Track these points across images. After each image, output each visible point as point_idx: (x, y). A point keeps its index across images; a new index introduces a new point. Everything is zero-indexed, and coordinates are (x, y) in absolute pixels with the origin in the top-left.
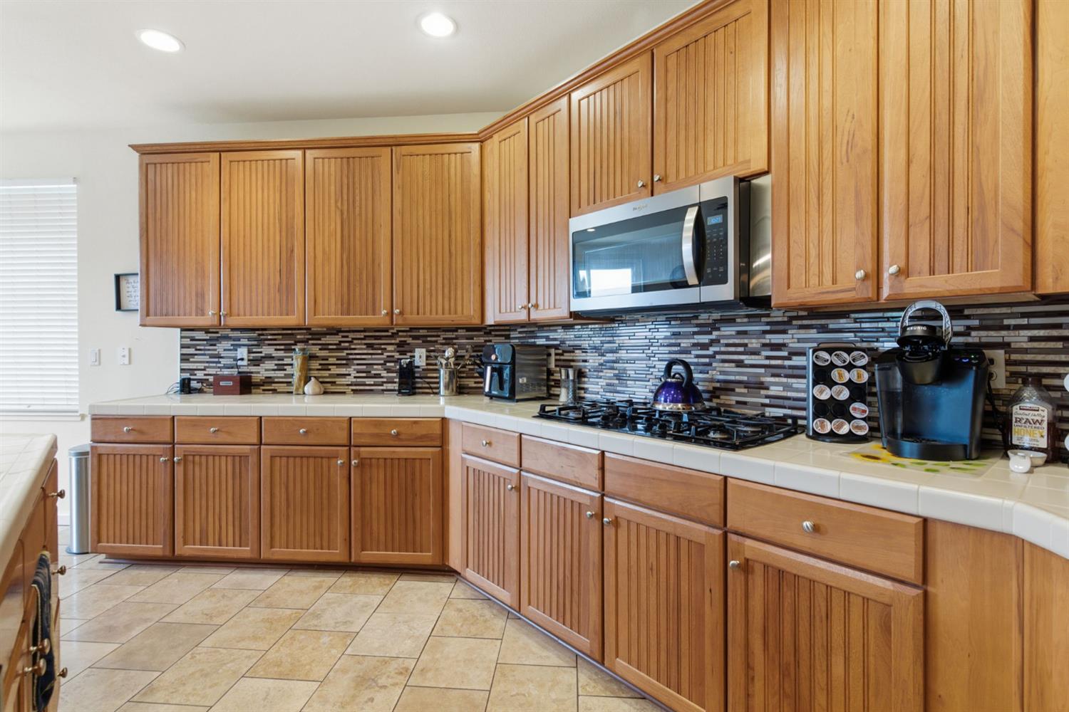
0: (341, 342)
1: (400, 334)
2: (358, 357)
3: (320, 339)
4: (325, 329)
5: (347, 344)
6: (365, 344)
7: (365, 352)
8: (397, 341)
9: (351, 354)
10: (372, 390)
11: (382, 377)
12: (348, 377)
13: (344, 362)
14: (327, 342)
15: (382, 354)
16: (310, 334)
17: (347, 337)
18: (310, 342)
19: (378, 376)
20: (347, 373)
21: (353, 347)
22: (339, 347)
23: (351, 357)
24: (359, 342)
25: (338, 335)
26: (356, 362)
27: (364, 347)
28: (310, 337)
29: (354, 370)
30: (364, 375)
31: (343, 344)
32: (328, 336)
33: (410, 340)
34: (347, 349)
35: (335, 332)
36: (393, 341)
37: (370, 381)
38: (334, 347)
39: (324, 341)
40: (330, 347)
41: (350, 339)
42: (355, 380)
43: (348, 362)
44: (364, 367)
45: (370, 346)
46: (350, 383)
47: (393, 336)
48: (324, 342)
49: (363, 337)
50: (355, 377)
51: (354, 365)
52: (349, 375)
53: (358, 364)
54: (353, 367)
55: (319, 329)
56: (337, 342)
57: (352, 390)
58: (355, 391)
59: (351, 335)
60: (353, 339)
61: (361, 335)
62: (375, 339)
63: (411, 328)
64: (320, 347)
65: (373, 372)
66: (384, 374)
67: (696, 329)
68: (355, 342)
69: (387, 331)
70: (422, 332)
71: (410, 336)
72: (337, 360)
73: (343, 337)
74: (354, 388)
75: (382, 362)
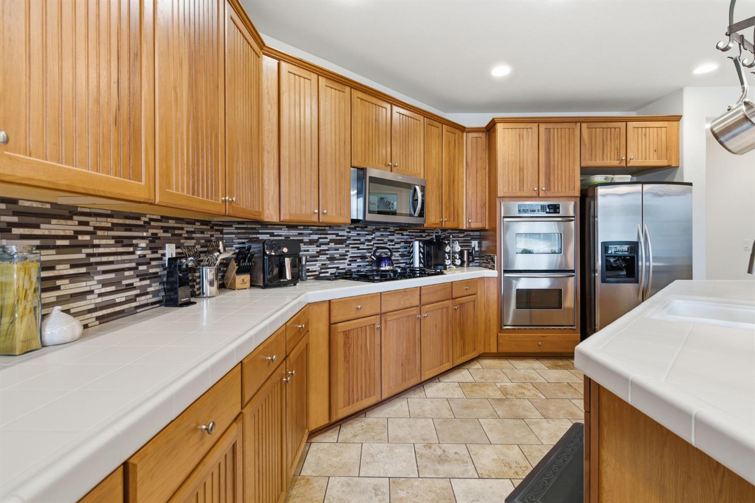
0: (77, 233)
1: (153, 223)
2: (104, 259)
3: (37, 226)
4: (48, 206)
5: (87, 238)
6: (113, 237)
7: (113, 250)
8: (149, 234)
9: (93, 255)
10: (122, 311)
11: (135, 288)
12: (89, 297)
13: (83, 270)
14: (53, 233)
15: (133, 253)
16: (15, 214)
17: (86, 224)
18: (16, 231)
19: (130, 287)
20: (87, 289)
21: (96, 242)
22: (74, 242)
23: (93, 260)
24: (106, 233)
25: (71, 218)
26: (100, 268)
27: (112, 242)
28: (15, 219)
29: (99, 282)
30: (113, 288)
31: (80, 238)
32: (54, 221)
33: (161, 233)
34: (86, 246)
35: (66, 213)
36: (145, 234)
37: (120, 297)
38: (66, 242)
39: (45, 229)
40: (59, 242)
41: (91, 229)
42: (99, 300)
43: (89, 267)
44: (112, 276)
45: (119, 240)
46: (93, 306)
47: (146, 226)
48: (46, 233)
49: (109, 225)
50: (100, 295)
51: (98, 273)
52: (92, 292)
53: (105, 272)
54: (97, 278)
55: (35, 205)
56: (72, 233)
57: (98, 318)
58: (101, 319)
59: (94, 222)
60: (96, 228)
61: (106, 223)
62: (126, 230)
63: (162, 217)
64: (37, 242)
65: (124, 282)
66: (137, 282)
67: (389, 233)
68: (99, 233)
69: (139, 219)
70: (171, 223)
71: (162, 228)
72: (72, 266)
73: (81, 223)
74: (100, 313)
75: (133, 265)
